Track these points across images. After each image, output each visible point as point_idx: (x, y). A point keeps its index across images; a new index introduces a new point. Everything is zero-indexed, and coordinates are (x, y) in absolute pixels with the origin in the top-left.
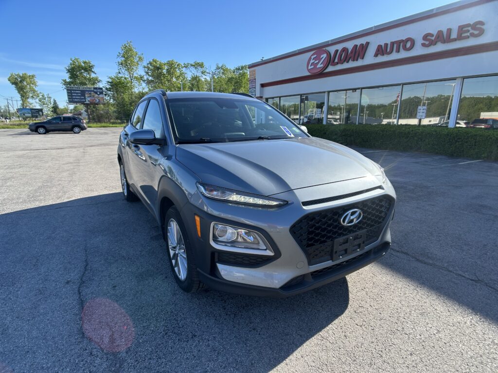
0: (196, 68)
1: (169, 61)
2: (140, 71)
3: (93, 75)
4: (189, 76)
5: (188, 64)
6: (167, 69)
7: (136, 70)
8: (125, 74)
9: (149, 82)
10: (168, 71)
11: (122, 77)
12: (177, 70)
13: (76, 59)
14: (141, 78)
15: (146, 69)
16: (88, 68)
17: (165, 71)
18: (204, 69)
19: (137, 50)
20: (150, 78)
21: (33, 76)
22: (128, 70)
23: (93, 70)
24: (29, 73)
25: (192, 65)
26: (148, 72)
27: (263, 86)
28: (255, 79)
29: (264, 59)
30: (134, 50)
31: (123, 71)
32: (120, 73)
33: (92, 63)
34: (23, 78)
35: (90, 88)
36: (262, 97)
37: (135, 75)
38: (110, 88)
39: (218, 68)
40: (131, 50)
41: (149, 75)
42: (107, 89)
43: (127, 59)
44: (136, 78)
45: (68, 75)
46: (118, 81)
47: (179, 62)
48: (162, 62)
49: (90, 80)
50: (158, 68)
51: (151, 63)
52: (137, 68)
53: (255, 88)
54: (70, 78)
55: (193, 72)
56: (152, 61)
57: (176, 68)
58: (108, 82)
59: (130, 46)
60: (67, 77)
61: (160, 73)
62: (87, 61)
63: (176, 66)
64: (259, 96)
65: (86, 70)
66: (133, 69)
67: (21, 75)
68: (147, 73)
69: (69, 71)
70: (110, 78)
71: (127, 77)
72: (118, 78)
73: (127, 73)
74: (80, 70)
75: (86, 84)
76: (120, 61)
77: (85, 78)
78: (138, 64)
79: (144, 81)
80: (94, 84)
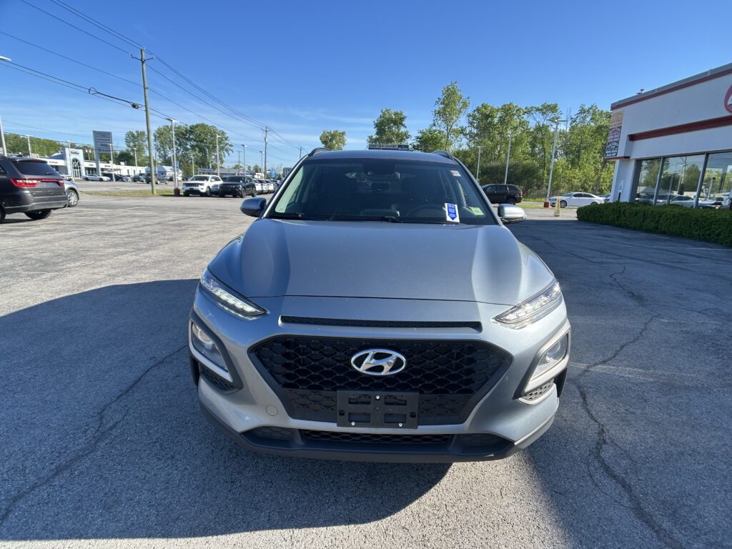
0: (543, 113)
1: (505, 106)
2: (462, 121)
3: (403, 130)
4: (532, 125)
5: (532, 107)
6: (500, 117)
7: (456, 121)
8: (441, 127)
9: (472, 136)
10: (502, 121)
11: (435, 131)
12: (515, 117)
13: (387, 110)
14: (462, 130)
15: (471, 119)
16: (399, 121)
17: (496, 120)
18: (557, 115)
19: (462, 93)
20: (475, 131)
21: (343, 133)
22: (446, 121)
23: (404, 123)
24: (341, 130)
25: (538, 110)
26: (474, 123)
27: (633, 138)
28: (620, 127)
29: (643, 92)
30: (459, 93)
31: (439, 122)
32: (435, 125)
33: (404, 114)
34: (333, 136)
35: (394, 146)
36: (628, 157)
37: (454, 127)
38: (418, 146)
39: (582, 111)
40: (454, 93)
41: (474, 127)
42: (414, 147)
43: (447, 107)
44: (454, 131)
45: (375, 131)
46: (430, 135)
47: (519, 106)
48: (495, 107)
49: (398, 135)
50: (487, 116)
51: (478, 110)
52: (457, 117)
53: (618, 142)
54: (377, 134)
55: (538, 120)
56: (480, 106)
57: (514, 115)
58: (418, 138)
59: (453, 88)
60: (373, 132)
61: (490, 123)
62: (399, 111)
63: (515, 112)
64: (622, 155)
65: (395, 123)
66: (452, 119)
67: (332, 132)
68: (471, 123)
69: (377, 125)
70: (421, 132)
71: (442, 130)
72: (430, 132)
73: (443, 125)
74: (389, 124)
75: (392, 141)
76: (437, 109)
77: (393, 134)
78: (460, 112)
79: (465, 135)
80: (402, 140)
